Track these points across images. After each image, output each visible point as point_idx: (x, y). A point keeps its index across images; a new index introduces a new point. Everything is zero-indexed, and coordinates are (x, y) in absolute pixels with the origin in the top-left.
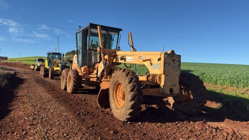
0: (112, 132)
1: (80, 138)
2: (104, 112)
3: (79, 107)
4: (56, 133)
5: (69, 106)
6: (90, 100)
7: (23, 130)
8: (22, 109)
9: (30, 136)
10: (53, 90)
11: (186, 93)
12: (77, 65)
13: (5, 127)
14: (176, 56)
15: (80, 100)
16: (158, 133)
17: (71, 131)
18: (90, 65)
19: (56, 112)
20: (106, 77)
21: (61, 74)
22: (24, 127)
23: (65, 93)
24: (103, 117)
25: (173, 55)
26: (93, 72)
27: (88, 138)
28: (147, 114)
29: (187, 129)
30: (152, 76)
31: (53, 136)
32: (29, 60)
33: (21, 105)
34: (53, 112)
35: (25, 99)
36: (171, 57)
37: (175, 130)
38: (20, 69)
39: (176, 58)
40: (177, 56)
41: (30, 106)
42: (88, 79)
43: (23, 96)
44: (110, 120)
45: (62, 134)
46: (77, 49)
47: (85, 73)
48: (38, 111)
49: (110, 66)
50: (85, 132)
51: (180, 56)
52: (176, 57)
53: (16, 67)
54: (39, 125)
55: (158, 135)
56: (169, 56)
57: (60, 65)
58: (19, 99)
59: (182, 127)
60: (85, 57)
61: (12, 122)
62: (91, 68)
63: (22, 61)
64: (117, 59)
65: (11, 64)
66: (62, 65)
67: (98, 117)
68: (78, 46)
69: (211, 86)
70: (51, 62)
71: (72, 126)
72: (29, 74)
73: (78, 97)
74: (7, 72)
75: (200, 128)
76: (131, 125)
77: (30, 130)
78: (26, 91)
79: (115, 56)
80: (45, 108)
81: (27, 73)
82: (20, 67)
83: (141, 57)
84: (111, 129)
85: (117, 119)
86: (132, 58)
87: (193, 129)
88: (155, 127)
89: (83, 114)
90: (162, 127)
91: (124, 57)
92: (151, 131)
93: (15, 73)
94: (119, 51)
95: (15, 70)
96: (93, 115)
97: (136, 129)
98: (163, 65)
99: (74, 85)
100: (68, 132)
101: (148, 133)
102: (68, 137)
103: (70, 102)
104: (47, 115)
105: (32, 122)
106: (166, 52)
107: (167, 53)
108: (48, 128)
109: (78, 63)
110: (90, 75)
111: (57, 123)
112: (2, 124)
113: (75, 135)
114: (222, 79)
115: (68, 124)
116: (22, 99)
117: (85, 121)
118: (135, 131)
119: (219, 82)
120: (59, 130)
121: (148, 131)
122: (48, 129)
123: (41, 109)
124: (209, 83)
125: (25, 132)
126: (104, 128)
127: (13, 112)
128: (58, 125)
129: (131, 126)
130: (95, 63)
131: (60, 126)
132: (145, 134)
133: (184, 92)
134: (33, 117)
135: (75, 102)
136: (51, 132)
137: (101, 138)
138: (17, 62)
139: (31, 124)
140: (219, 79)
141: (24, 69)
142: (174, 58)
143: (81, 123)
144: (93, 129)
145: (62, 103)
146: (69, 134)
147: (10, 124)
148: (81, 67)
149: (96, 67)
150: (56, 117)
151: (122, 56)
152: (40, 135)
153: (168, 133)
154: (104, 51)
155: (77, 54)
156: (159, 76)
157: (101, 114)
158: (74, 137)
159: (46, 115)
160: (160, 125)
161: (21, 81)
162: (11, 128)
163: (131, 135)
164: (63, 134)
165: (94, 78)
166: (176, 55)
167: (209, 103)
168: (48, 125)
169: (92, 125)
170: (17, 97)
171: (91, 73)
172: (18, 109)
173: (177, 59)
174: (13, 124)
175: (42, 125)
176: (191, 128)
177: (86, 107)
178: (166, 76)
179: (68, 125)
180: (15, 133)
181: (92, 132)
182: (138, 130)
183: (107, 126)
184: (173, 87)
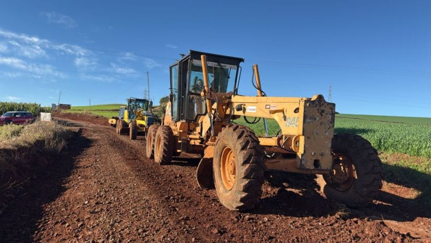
0: (215, 231)
1: (162, 236)
2: (209, 197)
3: (171, 188)
4: (126, 228)
5: (155, 185)
6: (190, 177)
7: (78, 221)
8: (82, 187)
9: (88, 230)
10: (134, 158)
11: (346, 169)
12: (171, 118)
13: (54, 214)
14: (326, 104)
15: (174, 176)
16: (294, 237)
17: (151, 225)
18: (190, 119)
19: (132, 194)
20: (213, 138)
21: (147, 132)
22: (81, 215)
23: (152, 164)
24: (205, 206)
25: (320, 103)
26: (194, 130)
27: (175, 237)
28: (283, 204)
29: (349, 233)
30: (286, 137)
31: (122, 232)
32: (102, 110)
33: (82, 182)
34: (129, 193)
35: (89, 172)
36: (316, 106)
37: (327, 233)
38: (89, 124)
39: (325, 109)
40: (328, 105)
41: (95, 182)
42: (186, 142)
43: (87, 167)
44: (217, 211)
45: (135, 229)
46: (172, 93)
47: (181, 131)
48: (106, 192)
49: (220, 120)
50: (172, 229)
51: (334, 105)
52: (325, 107)
53: (83, 120)
54: (104, 213)
55: (293, 240)
56: (313, 104)
57: (146, 118)
58: (81, 172)
59: (341, 229)
60: (182, 106)
61: (66, 206)
62: (192, 123)
63: (92, 112)
64: (232, 109)
65: (75, 117)
66: (149, 118)
67: (197, 205)
68: (173, 87)
69: (408, 158)
70: (133, 113)
71: (154, 217)
72: (101, 132)
73: (172, 171)
74: (68, 128)
75: (372, 232)
76: (251, 221)
77: (90, 220)
78: (92, 160)
79: (230, 104)
80: (116, 187)
81: (99, 131)
82: (89, 121)
83: (269, 107)
84: (215, 227)
85: (228, 210)
86: (255, 107)
87: (360, 235)
88: (292, 226)
89: (174, 199)
90: (304, 228)
91: (242, 106)
92: (283, 234)
93: (81, 130)
94: (236, 96)
95: (80, 126)
96: (191, 202)
97: (257, 229)
98: (302, 119)
99: (164, 151)
100: (145, 226)
101: (278, 236)
102: (144, 234)
103: (158, 178)
104: (118, 199)
105: (94, 208)
106: (308, 98)
107: (311, 99)
108: (115, 219)
109: (172, 115)
110: (189, 134)
111: (131, 212)
112: (51, 210)
113: (155, 232)
114: (429, 147)
115: (149, 215)
116: (84, 172)
117: (176, 210)
118: (256, 231)
119: (423, 152)
120: (133, 222)
121: (278, 234)
122: (115, 221)
123: (110, 188)
124: (406, 153)
125: (81, 223)
126: (205, 223)
127: (68, 191)
128: (133, 215)
129: (250, 223)
130: (198, 115)
131: (135, 216)
132: (271, 238)
133: (342, 167)
134: (96, 200)
135: (165, 179)
136: (119, 225)
137: (195, 239)
138: (84, 112)
139: (92, 211)
140: (424, 146)
141: (95, 124)
142: (323, 108)
143: (168, 214)
144: (185, 224)
145: (145, 180)
146: (147, 229)
147: (62, 210)
148: (176, 122)
149: (200, 122)
150: (131, 202)
151: (240, 104)
152: (102, 229)
153: (313, 239)
154: (211, 97)
155: (171, 101)
156: (295, 139)
157: (204, 201)
158: (153, 235)
159: (116, 199)
160: (300, 224)
161: (88, 143)
162: (62, 216)
163: (247, 238)
164: (138, 230)
165: (196, 139)
166: (327, 102)
167: (403, 190)
168: (117, 214)
169: (185, 217)
170: (78, 167)
171: (190, 131)
172: (76, 188)
173: (327, 110)
174: (67, 210)
175: (108, 214)
176: (357, 232)
177: (181, 187)
178: (307, 138)
179: (147, 216)
180: (67, 224)
181: (184, 228)
182: (260, 230)
183: (210, 220)
184: (319, 158)
